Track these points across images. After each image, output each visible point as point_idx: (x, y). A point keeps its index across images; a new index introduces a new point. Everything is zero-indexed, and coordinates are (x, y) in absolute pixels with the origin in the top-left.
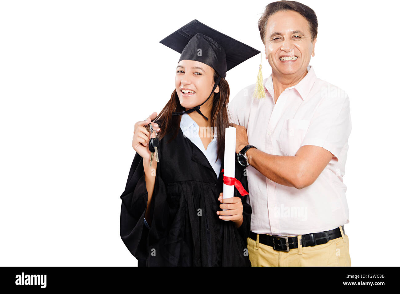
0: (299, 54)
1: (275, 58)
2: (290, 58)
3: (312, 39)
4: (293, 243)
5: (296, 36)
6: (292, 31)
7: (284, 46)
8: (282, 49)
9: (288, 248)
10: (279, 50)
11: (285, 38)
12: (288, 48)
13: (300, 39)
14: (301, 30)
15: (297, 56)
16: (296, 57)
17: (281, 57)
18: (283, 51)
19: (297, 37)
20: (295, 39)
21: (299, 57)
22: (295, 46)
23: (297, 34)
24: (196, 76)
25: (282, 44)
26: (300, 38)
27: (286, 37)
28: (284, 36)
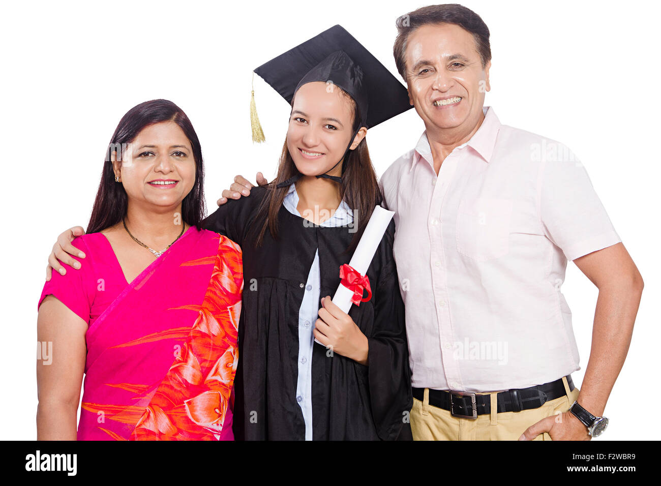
0: (463, 93)
1: (426, 104)
2: (450, 101)
3: (482, 64)
4: (484, 405)
5: (456, 63)
6: (448, 55)
7: (436, 82)
8: (435, 87)
9: (475, 412)
10: (431, 89)
11: (438, 68)
12: (445, 85)
13: (463, 67)
14: (463, 53)
15: (461, 96)
16: (459, 99)
17: (435, 101)
18: (437, 91)
19: (457, 65)
20: (455, 69)
21: (464, 97)
22: (457, 81)
23: (457, 61)
24: (327, 130)
25: (434, 80)
26: (463, 65)
27: (440, 67)
28: (437, 66)
